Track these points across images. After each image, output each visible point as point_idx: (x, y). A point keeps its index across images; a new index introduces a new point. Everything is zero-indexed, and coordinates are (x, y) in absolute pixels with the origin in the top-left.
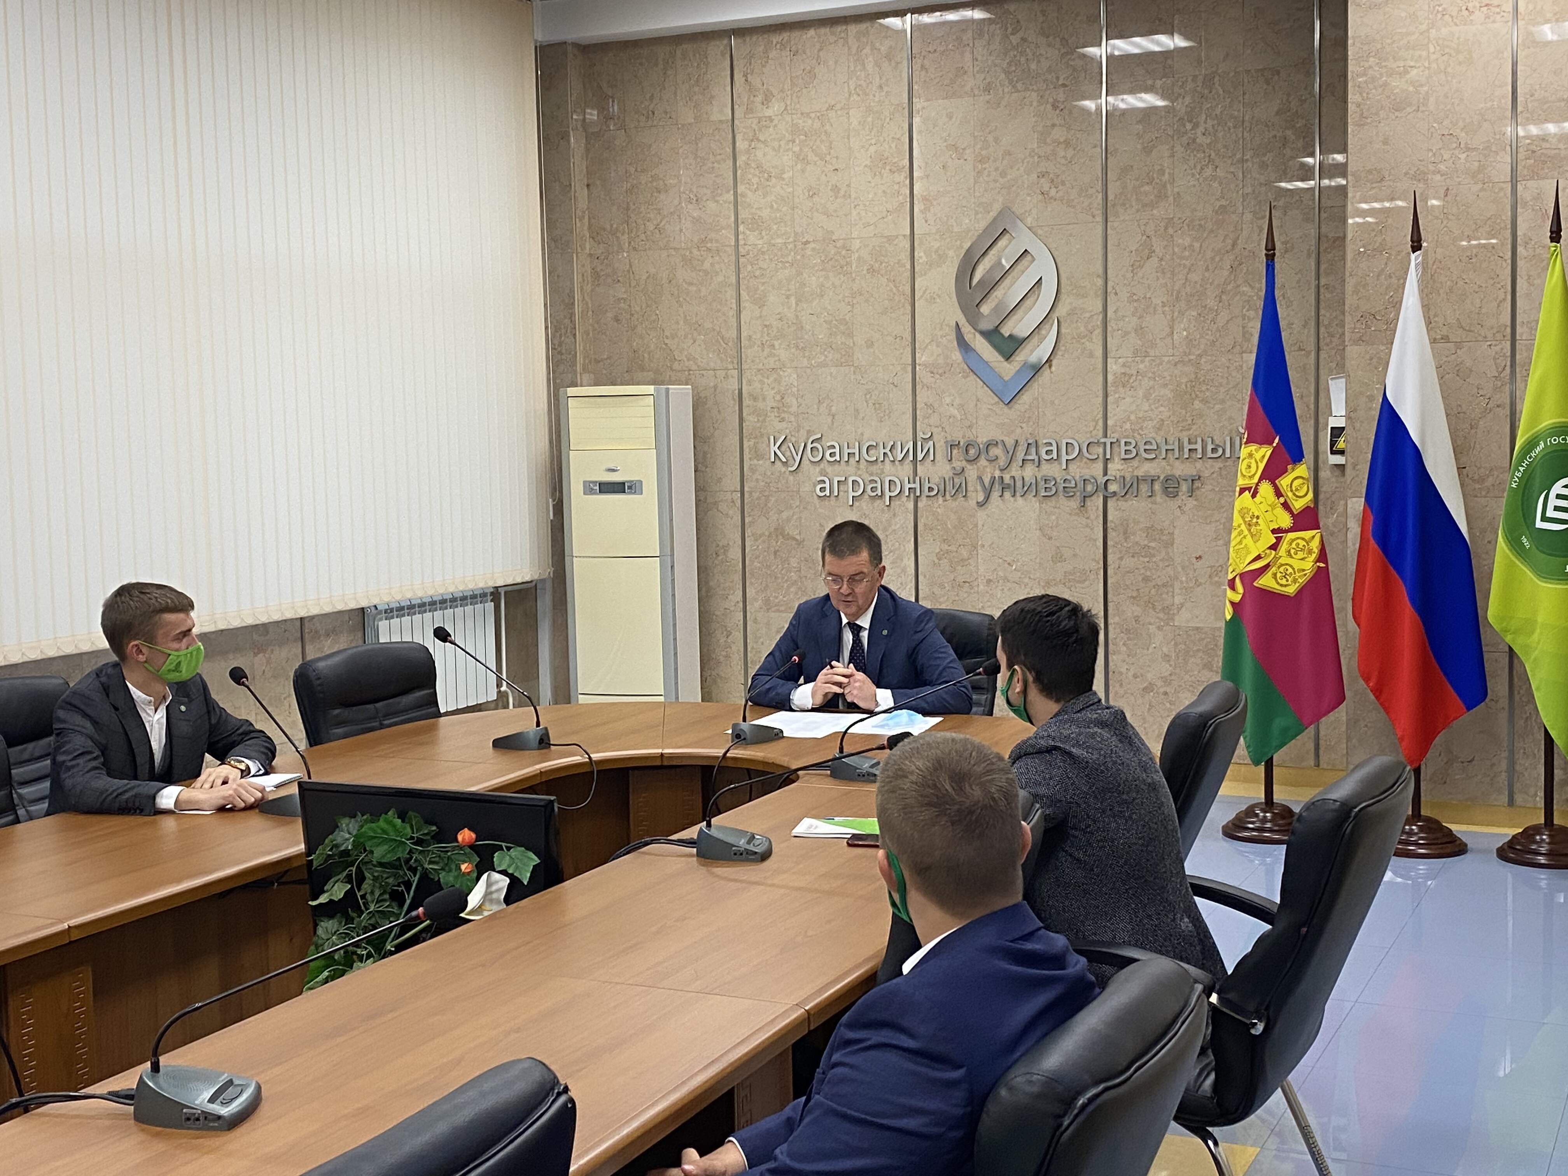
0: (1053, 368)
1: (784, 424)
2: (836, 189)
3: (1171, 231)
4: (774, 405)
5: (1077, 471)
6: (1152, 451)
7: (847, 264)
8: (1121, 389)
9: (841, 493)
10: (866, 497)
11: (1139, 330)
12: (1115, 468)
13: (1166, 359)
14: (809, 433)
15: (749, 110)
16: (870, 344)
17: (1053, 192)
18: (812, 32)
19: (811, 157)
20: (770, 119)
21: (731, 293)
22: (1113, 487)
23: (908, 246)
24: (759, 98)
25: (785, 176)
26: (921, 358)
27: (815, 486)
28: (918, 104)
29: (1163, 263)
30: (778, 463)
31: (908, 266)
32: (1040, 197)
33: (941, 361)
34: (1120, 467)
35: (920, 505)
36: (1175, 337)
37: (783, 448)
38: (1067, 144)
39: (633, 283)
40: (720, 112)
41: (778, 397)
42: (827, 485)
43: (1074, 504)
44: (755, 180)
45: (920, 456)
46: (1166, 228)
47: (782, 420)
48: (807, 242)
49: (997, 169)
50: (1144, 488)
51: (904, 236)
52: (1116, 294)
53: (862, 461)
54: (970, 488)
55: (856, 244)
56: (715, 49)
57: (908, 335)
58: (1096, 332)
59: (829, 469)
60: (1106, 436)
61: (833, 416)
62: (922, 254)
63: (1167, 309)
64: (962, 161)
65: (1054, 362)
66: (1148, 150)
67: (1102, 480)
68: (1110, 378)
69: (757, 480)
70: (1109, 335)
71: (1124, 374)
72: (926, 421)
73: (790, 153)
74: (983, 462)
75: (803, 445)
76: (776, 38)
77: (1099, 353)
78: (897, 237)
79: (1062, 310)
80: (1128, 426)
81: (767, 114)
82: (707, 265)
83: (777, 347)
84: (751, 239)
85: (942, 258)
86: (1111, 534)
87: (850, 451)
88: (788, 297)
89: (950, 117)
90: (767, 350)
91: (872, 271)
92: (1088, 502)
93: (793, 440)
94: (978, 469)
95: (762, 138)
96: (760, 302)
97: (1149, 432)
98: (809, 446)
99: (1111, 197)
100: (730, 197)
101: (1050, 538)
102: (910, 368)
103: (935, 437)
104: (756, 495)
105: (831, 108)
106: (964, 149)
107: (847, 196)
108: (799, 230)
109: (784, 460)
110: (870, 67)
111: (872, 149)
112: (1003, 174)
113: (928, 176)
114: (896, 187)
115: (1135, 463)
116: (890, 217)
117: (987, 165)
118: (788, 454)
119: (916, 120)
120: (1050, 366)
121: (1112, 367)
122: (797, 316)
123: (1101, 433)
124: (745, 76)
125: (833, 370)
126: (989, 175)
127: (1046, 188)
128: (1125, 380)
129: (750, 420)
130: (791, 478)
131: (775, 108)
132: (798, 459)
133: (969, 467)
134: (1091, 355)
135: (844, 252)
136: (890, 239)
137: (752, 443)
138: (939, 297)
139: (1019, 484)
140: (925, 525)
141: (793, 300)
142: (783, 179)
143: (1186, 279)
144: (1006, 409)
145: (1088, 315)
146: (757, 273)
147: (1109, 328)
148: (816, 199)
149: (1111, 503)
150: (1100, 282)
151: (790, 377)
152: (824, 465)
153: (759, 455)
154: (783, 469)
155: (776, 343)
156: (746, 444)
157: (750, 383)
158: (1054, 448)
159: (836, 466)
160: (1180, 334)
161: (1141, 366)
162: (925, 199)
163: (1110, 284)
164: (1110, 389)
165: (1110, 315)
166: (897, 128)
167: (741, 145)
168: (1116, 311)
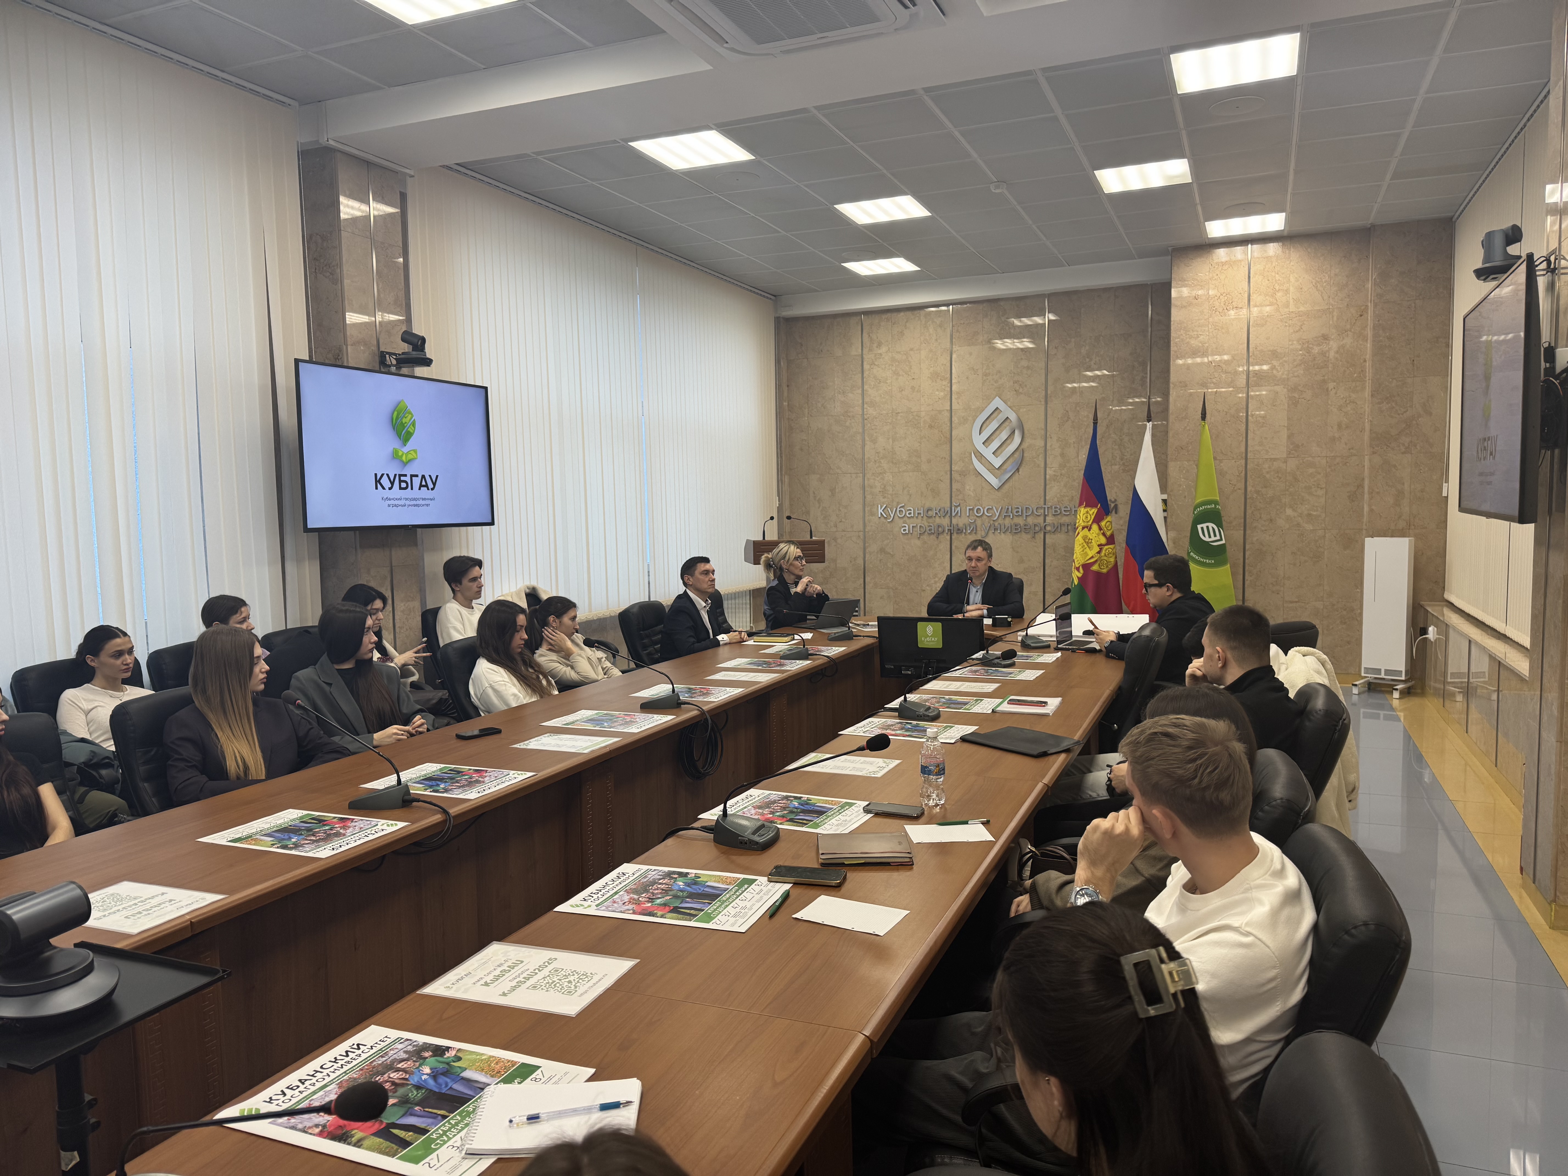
0: (1020, 473)
1: (886, 500)
2: (913, 388)
3: (1078, 408)
4: (881, 490)
5: (1030, 520)
6: (1068, 511)
7: (918, 423)
8: (1053, 482)
9: (914, 532)
10: (926, 533)
11: (1062, 455)
12: (1049, 519)
13: (1075, 468)
14: (898, 503)
15: (870, 350)
16: (929, 461)
17: (1021, 390)
18: (902, 314)
19: (901, 372)
20: (881, 354)
21: (860, 437)
22: (1048, 528)
23: (949, 415)
24: (875, 345)
25: (888, 381)
26: (955, 468)
27: (901, 529)
28: (955, 348)
29: (1074, 424)
30: (882, 518)
31: (949, 424)
32: (1015, 392)
33: (964, 469)
34: (1052, 519)
35: (953, 537)
36: (1080, 458)
37: (885, 510)
38: (1028, 368)
39: (810, 432)
40: (855, 350)
41: (883, 487)
42: (907, 528)
43: (1029, 536)
44: (872, 383)
45: (953, 514)
46: (1076, 408)
47: (884, 497)
48: (899, 413)
49: (993, 379)
50: (1064, 529)
51: (947, 410)
52: (1051, 438)
53: (925, 516)
54: (978, 529)
55: (923, 414)
56: (853, 321)
57: (948, 457)
58: (1041, 456)
59: (908, 521)
60: (1045, 504)
61: (910, 495)
62: (956, 419)
63: (1076, 445)
64: (976, 375)
65: (1020, 470)
66: (1067, 371)
67: (1043, 525)
68: (1048, 477)
69: (872, 526)
70: (1047, 457)
71: (1055, 475)
72: (957, 497)
73: (891, 371)
74: (985, 517)
75: (895, 509)
76: (884, 316)
77: (1042, 465)
78: (943, 411)
79: (1025, 445)
80: (1056, 499)
81: (879, 352)
82: (848, 424)
83: (882, 462)
84: (871, 411)
85: (966, 420)
86: (1048, 550)
87: (919, 512)
88: (888, 439)
89: (971, 354)
90: (877, 464)
91: (931, 427)
92: (1036, 535)
93: (890, 506)
94: (982, 520)
95: (876, 363)
96: (874, 441)
97: (1067, 502)
98: (898, 509)
99: (1049, 392)
100: (860, 391)
101: (1017, 552)
102: (949, 473)
103: (961, 505)
104: (870, 533)
105: (912, 350)
106: (977, 370)
107: (919, 391)
108: (894, 407)
109: (885, 516)
110: (931, 330)
111: (932, 369)
112: (996, 382)
113: (959, 382)
114: (943, 387)
115: (1059, 517)
116: (940, 401)
117: (988, 378)
118: (887, 513)
119: (954, 356)
120: (1018, 472)
121: (1049, 472)
122: (893, 448)
123: (1042, 502)
124: (869, 334)
125: (911, 474)
126: (990, 382)
127: (1018, 388)
128: (1052, 477)
129: (869, 497)
130: (889, 525)
131: (883, 349)
132: (892, 516)
133: (978, 519)
134: (1039, 466)
135: (917, 418)
136: (940, 412)
137: (869, 508)
138: (964, 439)
139: (1003, 527)
140: (956, 546)
141: (891, 440)
142: (887, 383)
143: (1085, 431)
144: (996, 492)
145: (1037, 448)
146: (873, 427)
147: (1048, 454)
148: (903, 392)
149: (1047, 536)
150: (1043, 432)
151: (889, 477)
152: (906, 518)
153: (872, 514)
154: (885, 521)
155: (882, 461)
156: (866, 509)
157: (868, 479)
158: (1020, 510)
159: (912, 519)
160: (1082, 456)
161: (1063, 471)
162: (958, 393)
163: (1048, 434)
164: (1047, 482)
165: (1048, 447)
166: (944, 360)
167: (866, 366)
168: (1051, 446)
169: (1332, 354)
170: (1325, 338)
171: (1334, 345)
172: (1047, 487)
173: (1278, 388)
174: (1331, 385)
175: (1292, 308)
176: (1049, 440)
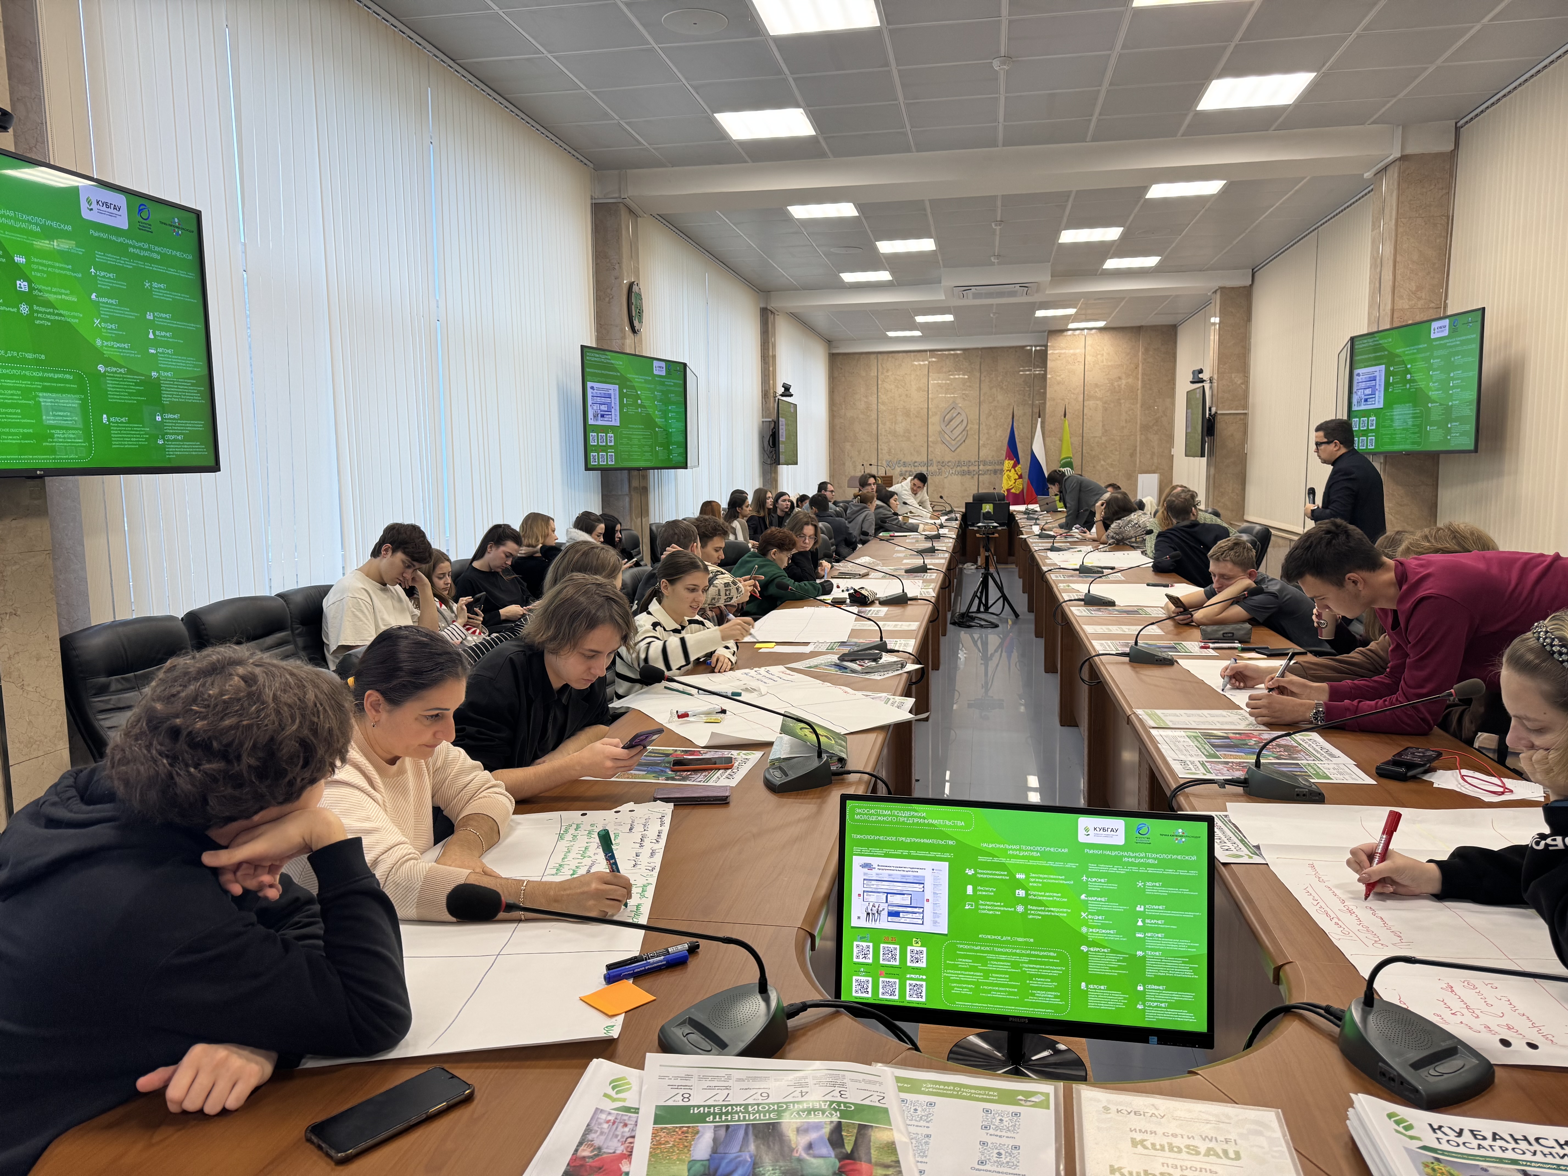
2: (907, 395)
4: (889, 451)
6: (991, 463)
7: (910, 415)
8: (983, 447)
11: (988, 433)
13: (1002, 441)
14: (898, 458)
15: (882, 373)
16: (916, 436)
17: (966, 398)
18: (901, 355)
19: (900, 386)
21: (875, 421)
22: (980, 472)
23: (927, 410)
24: (885, 370)
25: (892, 391)
26: (929, 439)
28: (930, 375)
29: (994, 417)
31: (927, 416)
32: (963, 399)
33: (934, 440)
36: (1005, 437)
38: (970, 386)
39: (848, 418)
40: (874, 373)
43: (970, 476)
44: (884, 392)
46: (995, 408)
47: (891, 455)
48: (898, 409)
50: (989, 472)
51: (926, 408)
52: (982, 424)
54: (943, 473)
55: (913, 410)
56: (872, 357)
57: (926, 434)
58: (977, 433)
61: (905, 454)
62: (931, 414)
64: (942, 388)
66: (991, 388)
67: (978, 470)
72: (931, 455)
73: (893, 385)
74: (946, 466)
75: (895, 462)
76: (890, 355)
78: (924, 408)
81: (887, 375)
82: (869, 414)
84: (882, 407)
85: (936, 414)
87: (909, 463)
88: (892, 423)
89: (939, 378)
91: (917, 417)
92: (974, 476)
93: (893, 461)
95: (886, 381)
96: (884, 424)
97: (990, 458)
99: (981, 400)
100: (876, 396)
101: (963, 485)
102: (926, 442)
103: (933, 460)
105: (906, 375)
106: (943, 385)
107: (910, 397)
108: (896, 405)
111: (918, 385)
112: (953, 393)
113: (933, 393)
114: (924, 396)
115: (986, 466)
116: (922, 403)
117: (948, 391)
118: (891, 464)
119: (930, 378)
121: (981, 442)
122: (895, 428)
124: (881, 365)
125: (905, 442)
126: (950, 395)
127: (964, 397)
128: (984, 445)
129: (880, 455)
130: (893, 470)
131: (890, 373)
132: (894, 466)
133: (942, 467)
134: (975, 439)
135: (909, 412)
136: (922, 409)
138: (936, 424)
139: (956, 472)
141: (894, 424)
145: (974, 429)
146: (883, 416)
148: (901, 398)
149: (979, 476)
150: (977, 421)
151: (893, 444)
152: (902, 467)
155: (888, 435)
156: (879, 462)
157: (880, 445)
158: (965, 462)
160: (998, 434)
162: (932, 400)
163: (981, 422)
164: (980, 447)
165: (981, 429)
166: (925, 380)
167: (880, 382)
169: (1123, 386)
170: (1120, 378)
171: (1124, 382)
172: (980, 450)
173: (1098, 402)
174: (1122, 401)
175: (1105, 363)
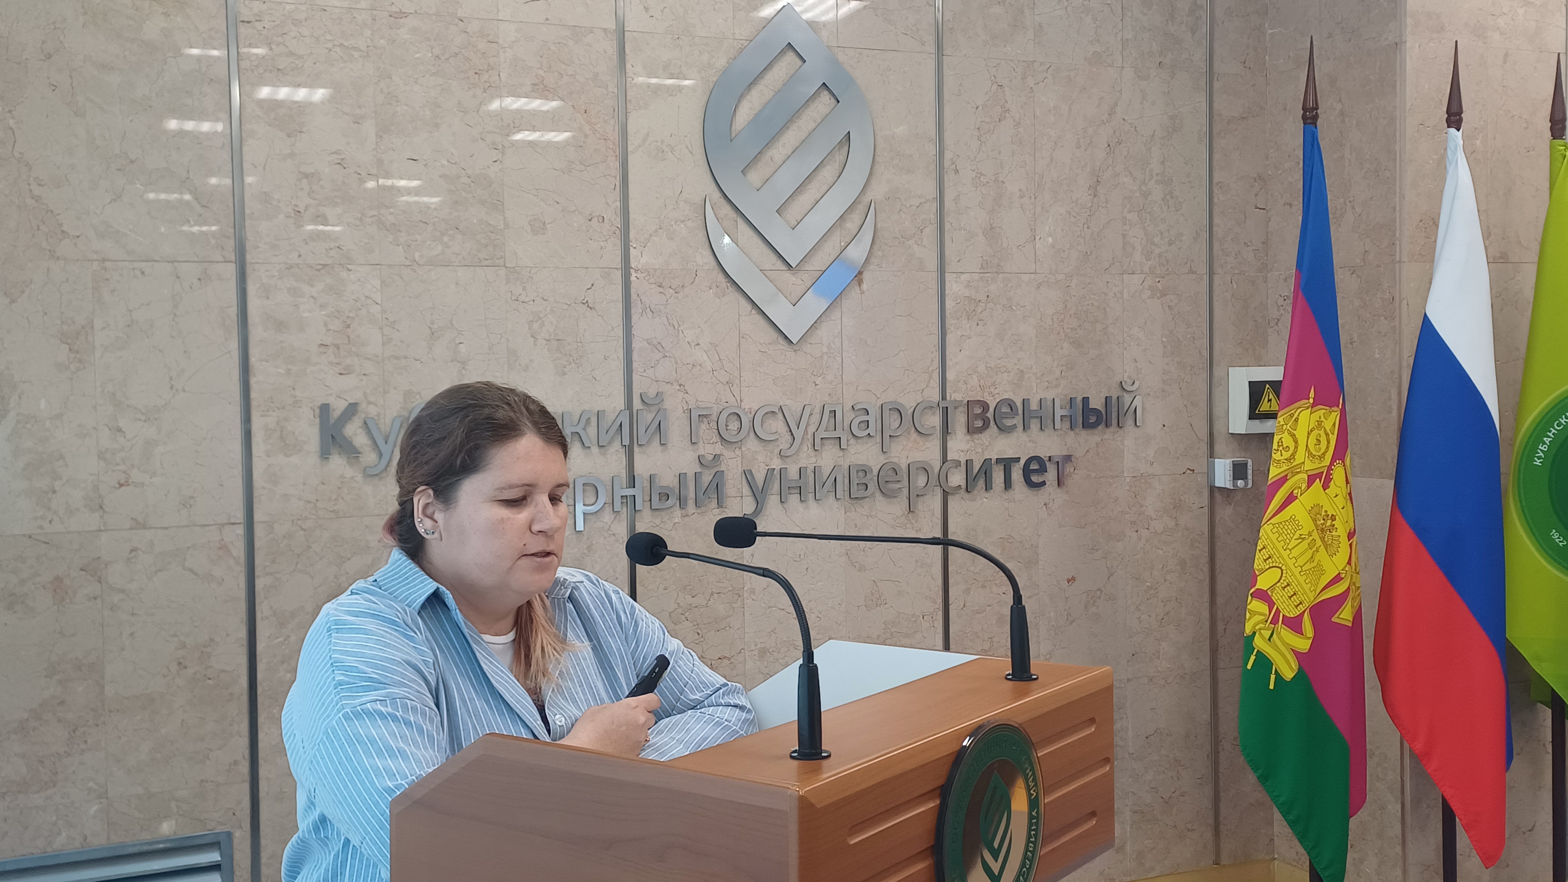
0: (865, 286)
1: (351, 381)
3: (1030, 81)
4: (327, 339)
5: (902, 451)
7: (490, 68)
8: (964, 323)
11: (989, 231)
12: (958, 447)
16: (539, 227)
22: (954, 479)
23: (612, 50)
26: (639, 258)
29: (1021, 130)
33: (676, 265)
34: (965, 443)
36: (1038, 244)
41: (336, 325)
43: (897, 507)
45: (639, 436)
46: (1024, 76)
47: (347, 371)
51: (605, 30)
52: (957, 171)
54: (730, 492)
55: (509, 32)
57: (614, 217)
58: (927, 231)
60: (944, 392)
62: (639, 68)
63: (1026, 201)
65: (866, 276)
67: (941, 468)
68: (949, 304)
69: (286, 497)
70: (946, 236)
71: (969, 298)
72: (649, 371)
74: (751, 443)
77: (932, 263)
78: (591, 30)
80: (974, 381)
83: (333, 220)
90: (303, 226)
92: (920, 505)
94: (743, 457)
96: (291, 124)
97: (1005, 391)
99: (947, 15)
101: (862, 568)
102: (618, 276)
103: (666, 400)
120: (860, 283)
123: (936, 388)
125: (462, 273)
128: (970, 309)
130: (368, 489)
133: (727, 453)
134: (922, 267)
136: (578, 33)
137: (269, 422)
138: (673, 150)
139: (813, 480)
143: (1051, 157)
144: (790, 353)
145: (916, 202)
147: (947, 226)
149: (952, 504)
154: (350, 472)
157: (266, 292)
158: (873, 417)
160: (1045, 240)
161: (992, 287)
163: (948, 155)
164: (950, 322)
165: (948, 204)
168: (957, 199)
172: (950, 339)
176: (949, 179)
